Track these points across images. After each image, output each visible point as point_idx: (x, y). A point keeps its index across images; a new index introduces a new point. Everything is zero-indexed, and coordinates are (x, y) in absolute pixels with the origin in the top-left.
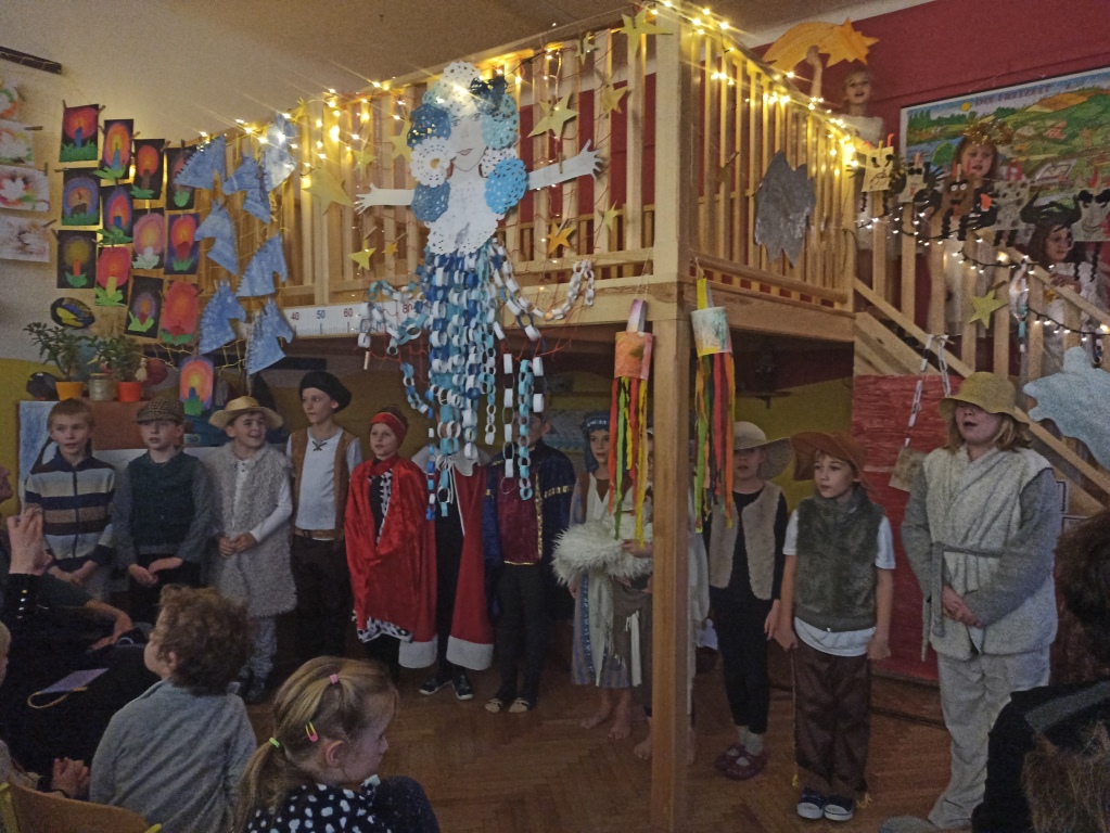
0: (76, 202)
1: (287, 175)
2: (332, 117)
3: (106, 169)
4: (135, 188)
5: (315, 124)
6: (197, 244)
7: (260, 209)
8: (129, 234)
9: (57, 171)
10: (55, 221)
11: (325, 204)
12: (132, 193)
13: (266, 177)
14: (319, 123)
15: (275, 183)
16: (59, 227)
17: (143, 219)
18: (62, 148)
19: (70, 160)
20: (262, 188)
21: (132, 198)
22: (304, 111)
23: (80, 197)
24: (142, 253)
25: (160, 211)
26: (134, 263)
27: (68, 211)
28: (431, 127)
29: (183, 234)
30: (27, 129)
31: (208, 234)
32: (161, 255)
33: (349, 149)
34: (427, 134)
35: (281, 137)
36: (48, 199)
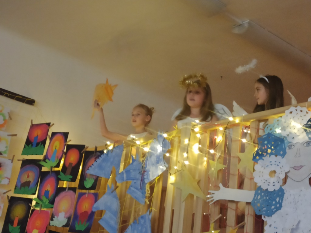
0: (25, 179)
1: (160, 173)
2: (195, 138)
3: (47, 160)
4: (61, 173)
5: (184, 142)
6: (93, 213)
7: (139, 194)
8: (52, 202)
9: (19, 160)
10: (10, 190)
11: (185, 194)
12: (59, 177)
13: (145, 173)
14: (186, 141)
15: (151, 178)
16: (12, 194)
17: (62, 194)
18: (25, 147)
19: (27, 154)
20: (143, 180)
21: (58, 180)
22: (177, 133)
23: (28, 177)
24: (58, 216)
25: (74, 189)
26: (51, 222)
27: (19, 185)
28: (270, 148)
29: (85, 206)
30: (8, 135)
31: (102, 208)
32: (69, 219)
33: (205, 159)
34: (267, 153)
35: (159, 148)
36: (9, 177)
